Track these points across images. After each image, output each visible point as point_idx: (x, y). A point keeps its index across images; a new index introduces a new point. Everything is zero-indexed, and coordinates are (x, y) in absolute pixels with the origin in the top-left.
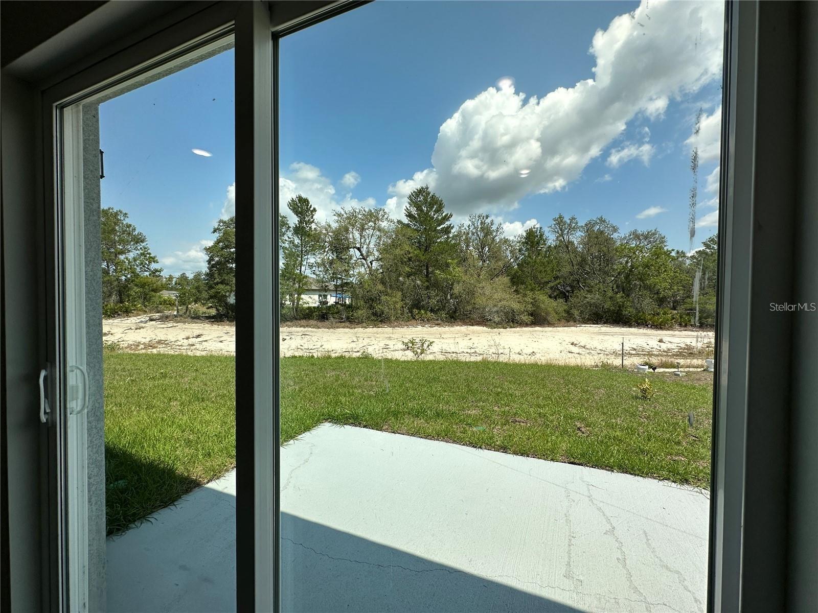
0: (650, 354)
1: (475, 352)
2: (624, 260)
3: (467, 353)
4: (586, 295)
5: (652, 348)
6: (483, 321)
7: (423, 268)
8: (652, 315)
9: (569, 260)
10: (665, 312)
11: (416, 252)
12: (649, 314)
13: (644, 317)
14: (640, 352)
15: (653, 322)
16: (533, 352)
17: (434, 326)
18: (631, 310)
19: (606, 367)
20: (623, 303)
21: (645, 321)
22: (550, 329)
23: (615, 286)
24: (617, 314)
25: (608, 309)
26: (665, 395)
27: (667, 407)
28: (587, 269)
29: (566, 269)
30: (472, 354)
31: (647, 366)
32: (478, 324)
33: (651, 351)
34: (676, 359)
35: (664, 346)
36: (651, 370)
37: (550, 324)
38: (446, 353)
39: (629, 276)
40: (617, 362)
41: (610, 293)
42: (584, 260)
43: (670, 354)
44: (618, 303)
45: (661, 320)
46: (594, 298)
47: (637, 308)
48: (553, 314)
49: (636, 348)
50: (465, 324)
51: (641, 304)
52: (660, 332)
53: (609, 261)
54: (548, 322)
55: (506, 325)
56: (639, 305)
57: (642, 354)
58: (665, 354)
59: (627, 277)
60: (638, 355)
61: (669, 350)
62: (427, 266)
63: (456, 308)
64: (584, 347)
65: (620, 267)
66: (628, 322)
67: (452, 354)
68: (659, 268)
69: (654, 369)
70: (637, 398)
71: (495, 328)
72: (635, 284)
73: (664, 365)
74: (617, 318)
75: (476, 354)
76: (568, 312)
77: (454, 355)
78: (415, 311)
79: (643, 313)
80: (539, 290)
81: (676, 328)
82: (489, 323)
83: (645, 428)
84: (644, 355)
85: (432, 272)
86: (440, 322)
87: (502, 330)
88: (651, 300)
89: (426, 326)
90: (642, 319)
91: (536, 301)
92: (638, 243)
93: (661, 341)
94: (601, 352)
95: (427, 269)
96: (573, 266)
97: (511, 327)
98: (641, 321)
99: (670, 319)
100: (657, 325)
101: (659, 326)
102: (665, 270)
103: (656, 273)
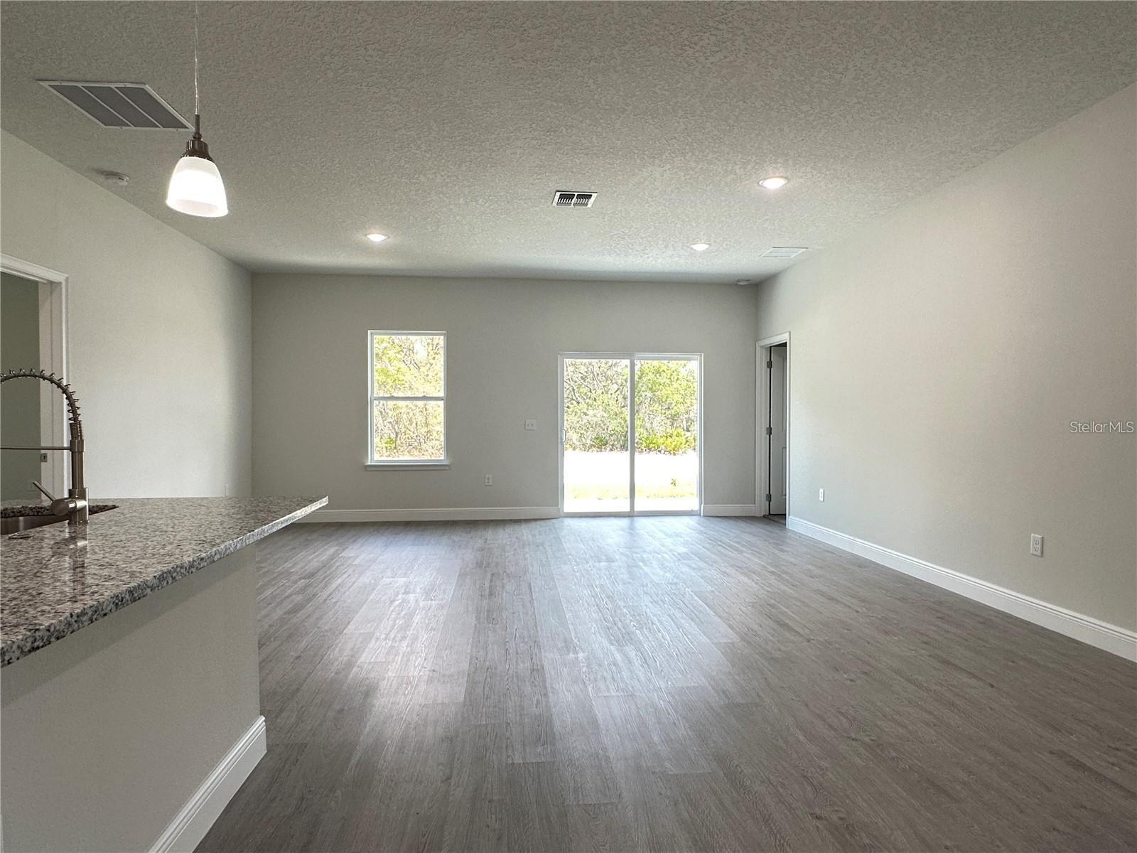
4: (586, 410)
8: (664, 438)
10: (678, 433)
13: (656, 441)
15: (666, 447)
21: (657, 445)
25: (613, 430)
45: (674, 444)
47: (647, 429)
52: (675, 459)
56: (650, 423)
79: (655, 435)
81: (690, 453)
88: (663, 418)
98: (653, 445)
99: (684, 441)
100: (669, 452)
101: (674, 451)
102: (678, 379)
103: (668, 381)
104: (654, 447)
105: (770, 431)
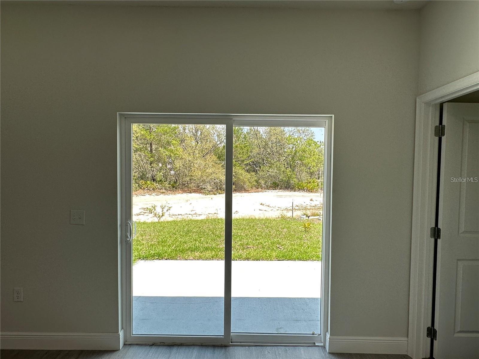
0: (306, 209)
1: (196, 214)
2: (291, 146)
3: (190, 214)
4: (269, 169)
5: (307, 205)
6: (199, 190)
7: (148, 145)
8: (307, 183)
9: (258, 144)
10: (314, 181)
11: (142, 132)
12: (305, 183)
13: (303, 185)
14: (300, 208)
15: (307, 188)
16: (237, 211)
17: (159, 194)
18: (295, 180)
19: (283, 218)
20: (291, 175)
21: (303, 187)
22: (246, 194)
23: (285, 163)
24: (287, 183)
25: (281, 179)
26: (314, 230)
27: (315, 234)
28: (268, 151)
29: (256, 151)
30: (194, 215)
31: (305, 216)
32: (195, 191)
33: (306, 207)
34: (319, 211)
35: (313, 203)
36: (307, 218)
37: (246, 191)
38: (173, 215)
39: (294, 157)
40: (289, 214)
41: (283, 169)
42: (267, 144)
43: (316, 208)
44: (288, 175)
45: (311, 186)
46: (273, 171)
47: (298, 179)
48: (248, 183)
49: (298, 205)
50: (185, 192)
51: (301, 176)
52: (311, 194)
53: (282, 146)
54: (245, 189)
55: (216, 192)
56: (299, 176)
57: (302, 209)
58: (314, 208)
59: (293, 158)
60: (299, 209)
61: (316, 205)
62: (151, 145)
63: (176, 180)
64: (268, 206)
65: (289, 151)
66: (294, 188)
67: (178, 216)
68: (311, 152)
69: (309, 217)
70: (302, 231)
71: (208, 194)
72: (297, 163)
73: (314, 215)
74: (288, 186)
75: (196, 215)
76: (257, 181)
77: (180, 216)
78: (142, 182)
79: (302, 182)
80: (238, 166)
81: (319, 191)
82: (203, 191)
83: (306, 244)
84: (303, 209)
85: (156, 149)
86: (164, 191)
87: (213, 196)
88: (306, 174)
89: (153, 194)
90: (301, 186)
91: (237, 174)
92: (299, 135)
93: (311, 200)
94: (279, 209)
95: (151, 147)
96: (260, 148)
97: (219, 194)
98: (301, 187)
99: (316, 185)
100: (309, 190)
101: (310, 190)
102: (314, 154)
103: (309, 156)
104: (301, 188)
105: (436, 233)
